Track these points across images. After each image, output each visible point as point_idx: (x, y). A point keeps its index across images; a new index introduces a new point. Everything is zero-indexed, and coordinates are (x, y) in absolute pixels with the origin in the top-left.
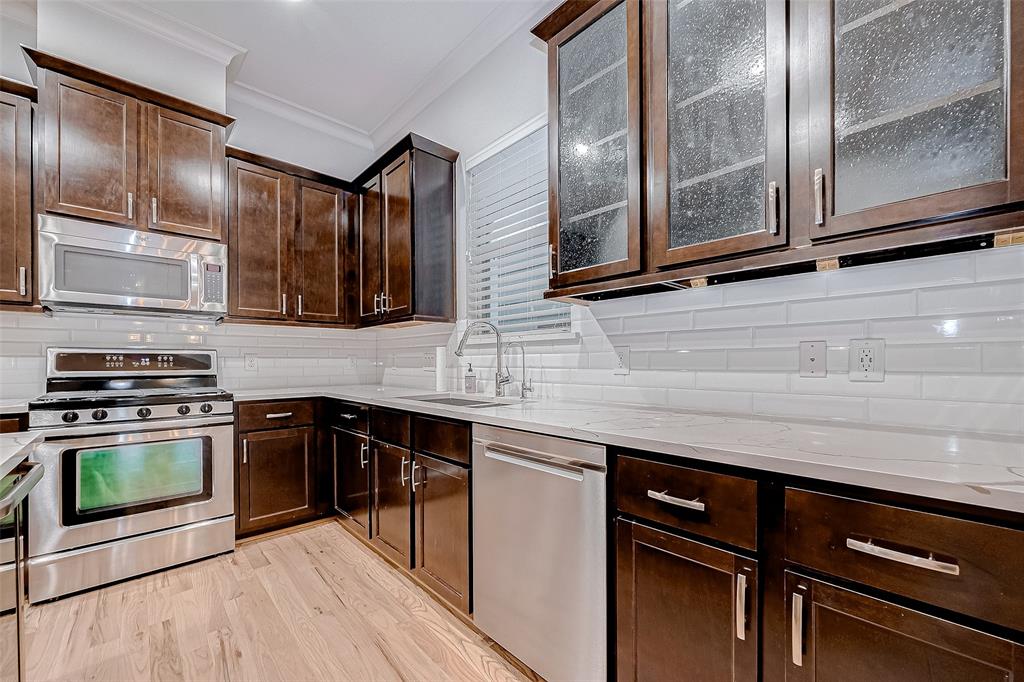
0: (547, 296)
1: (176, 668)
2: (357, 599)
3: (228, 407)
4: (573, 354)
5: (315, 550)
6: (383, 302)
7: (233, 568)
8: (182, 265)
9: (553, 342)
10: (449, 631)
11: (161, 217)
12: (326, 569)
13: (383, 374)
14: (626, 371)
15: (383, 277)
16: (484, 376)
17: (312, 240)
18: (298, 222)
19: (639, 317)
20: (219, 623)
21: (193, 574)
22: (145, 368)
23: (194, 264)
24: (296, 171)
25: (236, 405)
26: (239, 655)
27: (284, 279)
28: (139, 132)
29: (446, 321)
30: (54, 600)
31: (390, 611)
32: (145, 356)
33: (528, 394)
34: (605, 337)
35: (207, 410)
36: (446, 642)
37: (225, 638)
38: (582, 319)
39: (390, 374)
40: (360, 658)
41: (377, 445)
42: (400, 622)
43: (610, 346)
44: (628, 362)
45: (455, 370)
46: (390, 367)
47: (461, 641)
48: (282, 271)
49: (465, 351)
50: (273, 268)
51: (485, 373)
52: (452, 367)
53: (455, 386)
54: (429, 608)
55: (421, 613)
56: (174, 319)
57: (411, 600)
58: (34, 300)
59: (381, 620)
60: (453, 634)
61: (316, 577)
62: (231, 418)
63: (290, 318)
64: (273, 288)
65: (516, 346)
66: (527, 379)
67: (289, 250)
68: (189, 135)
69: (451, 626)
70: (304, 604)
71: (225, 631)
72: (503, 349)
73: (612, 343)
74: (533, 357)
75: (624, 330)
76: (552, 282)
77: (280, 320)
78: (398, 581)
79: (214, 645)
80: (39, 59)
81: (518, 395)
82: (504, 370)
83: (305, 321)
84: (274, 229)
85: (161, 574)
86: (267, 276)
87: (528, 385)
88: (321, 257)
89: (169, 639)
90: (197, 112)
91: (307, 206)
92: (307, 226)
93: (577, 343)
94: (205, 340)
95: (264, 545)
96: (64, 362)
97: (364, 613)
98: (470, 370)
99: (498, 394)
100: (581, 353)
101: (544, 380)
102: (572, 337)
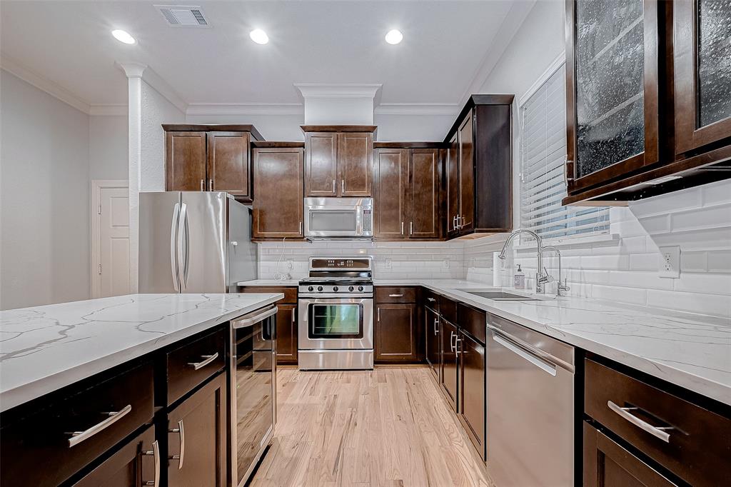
0: (565, 202)
1: (332, 418)
2: (422, 420)
3: (370, 288)
4: (612, 256)
5: (411, 383)
6: (458, 222)
7: (370, 379)
8: (353, 213)
9: (591, 245)
10: (473, 468)
11: (345, 190)
12: (413, 396)
13: (467, 272)
14: (675, 274)
15: (459, 203)
17: (419, 186)
18: (411, 177)
19: (696, 211)
20: (354, 405)
21: (353, 375)
22: (341, 266)
23: (358, 211)
24: (409, 145)
25: (375, 288)
26: (356, 425)
27: (404, 213)
28: (337, 148)
29: (505, 231)
30: (305, 371)
31: (439, 437)
32: (342, 260)
33: (563, 292)
34: (649, 236)
35: (361, 289)
36: (467, 474)
37: (354, 413)
39: (472, 272)
40: (410, 455)
41: (442, 321)
42: (442, 446)
43: (656, 247)
44: (677, 263)
46: (471, 267)
47: (479, 479)
48: (402, 209)
49: (516, 255)
50: (397, 207)
51: (529, 272)
53: (505, 283)
54: (465, 445)
55: (457, 446)
56: (354, 241)
57: (454, 435)
58: (304, 237)
59: (431, 439)
60: (476, 472)
61: (405, 399)
62: (371, 295)
63: (406, 236)
64: (397, 219)
65: (554, 249)
66: (563, 279)
67: (405, 195)
68: (357, 142)
69: (476, 465)
70: (394, 413)
71: (355, 410)
73: (656, 242)
74: (568, 259)
75: (672, 229)
76: (569, 188)
77: (401, 238)
78: (452, 420)
79: (348, 415)
80: (305, 129)
81: (555, 293)
83: (414, 238)
84: (398, 184)
85: (341, 372)
86: (394, 212)
87: (563, 284)
88: (424, 196)
89: (334, 404)
90: (360, 129)
91: (416, 165)
92: (416, 178)
93: (616, 244)
94: (367, 251)
95: (387, 371)
96: (316, 263)
97: (423, 431)
98: (519, 270)
99: (538, 291)
100: (621, 254)
101: (583, 280)
102: (611, 239)
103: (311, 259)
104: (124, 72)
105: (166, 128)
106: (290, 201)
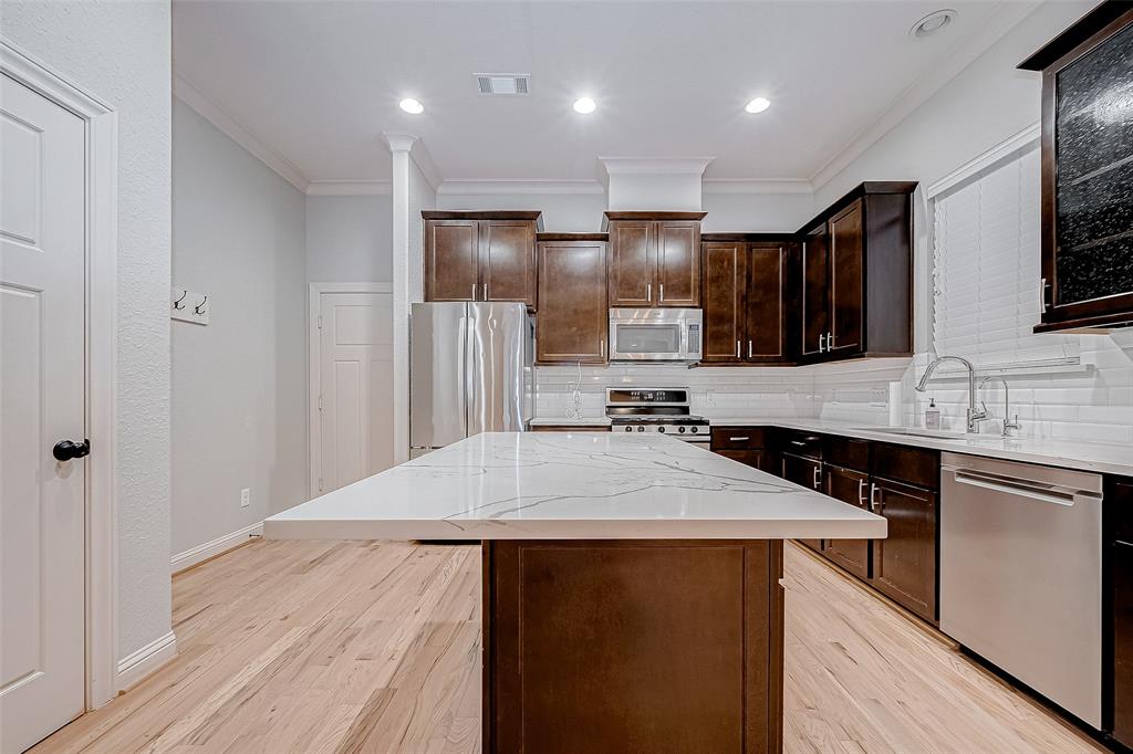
0: (1037, 330)
3: (707, 429)
4: (1084, 389)
6: (827, 342)
8: (676, 328)
11: (666, 298)
13: (821, 410)
16: (950, 412)
17: (761, 293)
18: (749, 280)
22: (652, 400)
23: (683, 325)
24: (747, 238)
25: (711, 428)
27: (738, 328)
29: (902, 356)
32: (650, 392)
33: (1013, 431)
35: (694, 430)
38: (1098, 349)
39: (828, 408)
41: (831, 469)
45: (912, 405)
46: (829, 401)
48: (737, 322)
49: (927, 386)
50: (731, 320)
51: (952, 408)
52: (907, 401)
53: (912, 422)
62: (710, 438)
63: (744, 360)
64: (731, 336)
65: (996, 380)
66: (1012, 416)
67: (742, 304)
68: (679, 234)
72: (978, 384)
74: (1021, 392)
76: (1045, 316)
77: (734, 362)
80: (610, 216)
81: (998, 433)
82: (979, 406)
83: (756, 362)
84: (732, 290)
86: (727, 327)
87: (1012, 422)
88: (766, 306)
91: (757, 264)
92: (757, 281)
93: (1091, 376)
94: (684, 381)
96: (614, 396)
98: (932, 406)
99: (970, 430)
100: (1096, 387)
101: (1037, 416)
102: (1085, 370)
103: (609, 390)
104: (386, 147)
105: (426, 215)
106: (587, 311)
